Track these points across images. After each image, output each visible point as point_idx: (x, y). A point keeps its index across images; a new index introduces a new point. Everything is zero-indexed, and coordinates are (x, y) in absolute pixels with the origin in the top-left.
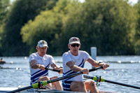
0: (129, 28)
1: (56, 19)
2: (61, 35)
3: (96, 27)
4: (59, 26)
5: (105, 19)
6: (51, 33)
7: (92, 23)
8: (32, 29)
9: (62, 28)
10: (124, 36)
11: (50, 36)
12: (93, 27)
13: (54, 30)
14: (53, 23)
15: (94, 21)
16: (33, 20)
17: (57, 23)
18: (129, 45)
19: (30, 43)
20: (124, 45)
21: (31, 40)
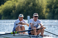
0: (43, 8)
1: (13, 4)
2: (15, 11)
3: (30, 8)
4: (14, 7)
5: (33, 5)
6: (11, 10)
7: (28, 6)
8: (3, 8)
9: (16, 8)
10: (41, 11)
11: (10, 11)
12: (29, 8)
13: (12, 9)
14: (12, 6)
15: (29, 5)
16: (3, 4)
17: (14, 6)
18: (43, 15)
19: (2, 14)
20: (41, 15)
21: (2, 13)
